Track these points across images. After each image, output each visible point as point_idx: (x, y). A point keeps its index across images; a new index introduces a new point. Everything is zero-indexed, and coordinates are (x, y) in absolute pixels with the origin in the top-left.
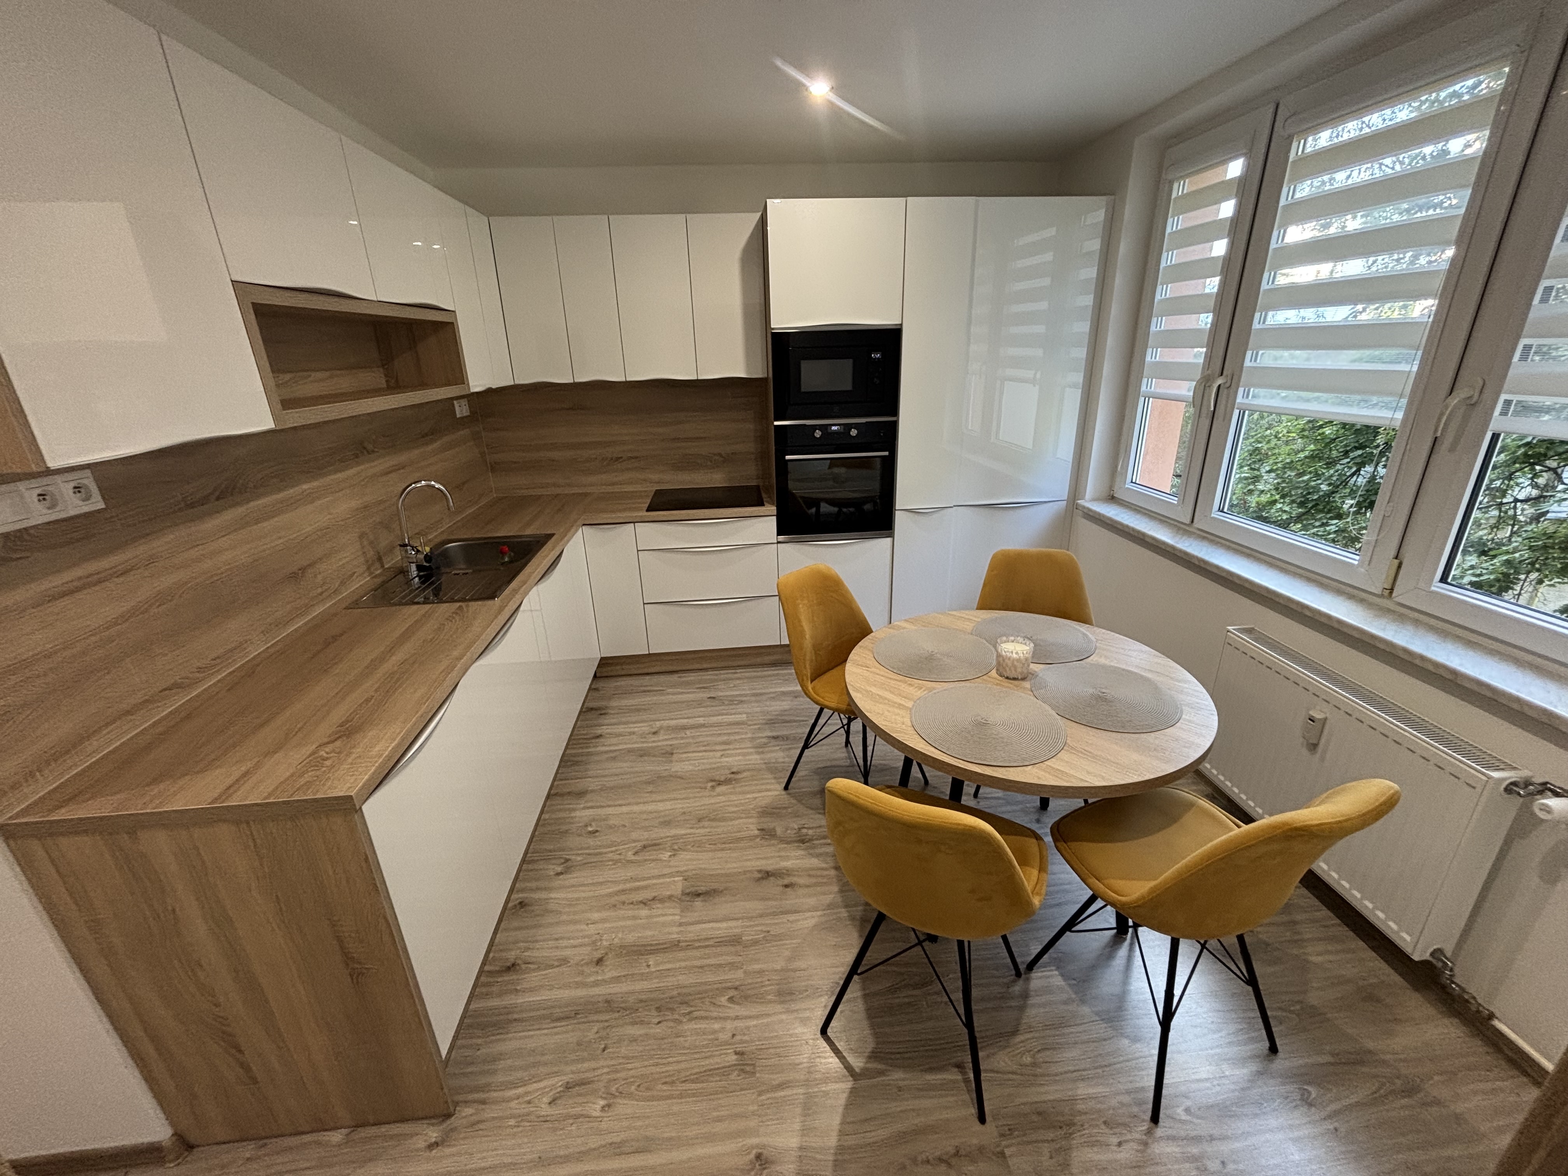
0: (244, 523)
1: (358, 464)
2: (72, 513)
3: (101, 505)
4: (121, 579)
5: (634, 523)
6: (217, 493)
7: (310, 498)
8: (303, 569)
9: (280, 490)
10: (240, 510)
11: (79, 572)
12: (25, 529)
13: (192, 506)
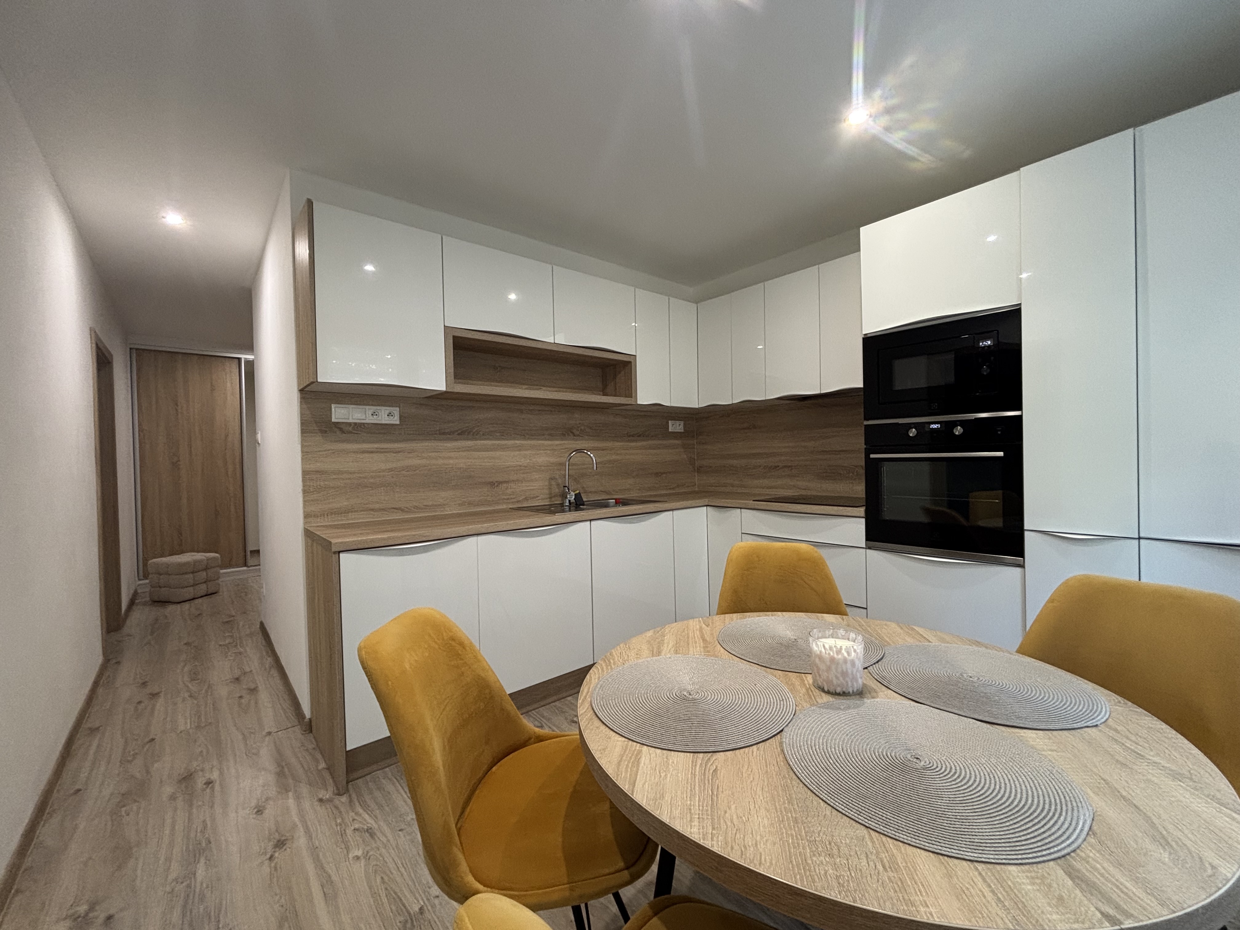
0: (469, 449)
1: (562, 440)
2: (383, 422)
3: (398, 422)
4: (395, 455)
5: (741, 508)
6: (459, 432)
7: (519, 448)
8: (500, 483)
9: (498, 439)
10: (470, 443)
11: (376, 446)
12: (364, 423)
13: (444, 434)
